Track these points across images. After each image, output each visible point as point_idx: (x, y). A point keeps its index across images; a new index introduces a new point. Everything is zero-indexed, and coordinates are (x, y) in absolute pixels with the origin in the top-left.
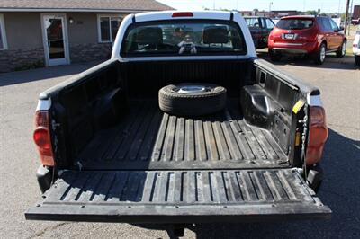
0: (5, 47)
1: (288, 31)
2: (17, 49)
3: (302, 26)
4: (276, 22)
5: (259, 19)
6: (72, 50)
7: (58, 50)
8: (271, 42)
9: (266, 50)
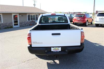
0: (2, 22)
1: (78, 18)
2: (5, 23)
3: (81, 17)
4: (75, 15)
5: (70, 15)
6: (20, 23)
7: (16, 23)
8: (73, 21)
9: (72, 23)
